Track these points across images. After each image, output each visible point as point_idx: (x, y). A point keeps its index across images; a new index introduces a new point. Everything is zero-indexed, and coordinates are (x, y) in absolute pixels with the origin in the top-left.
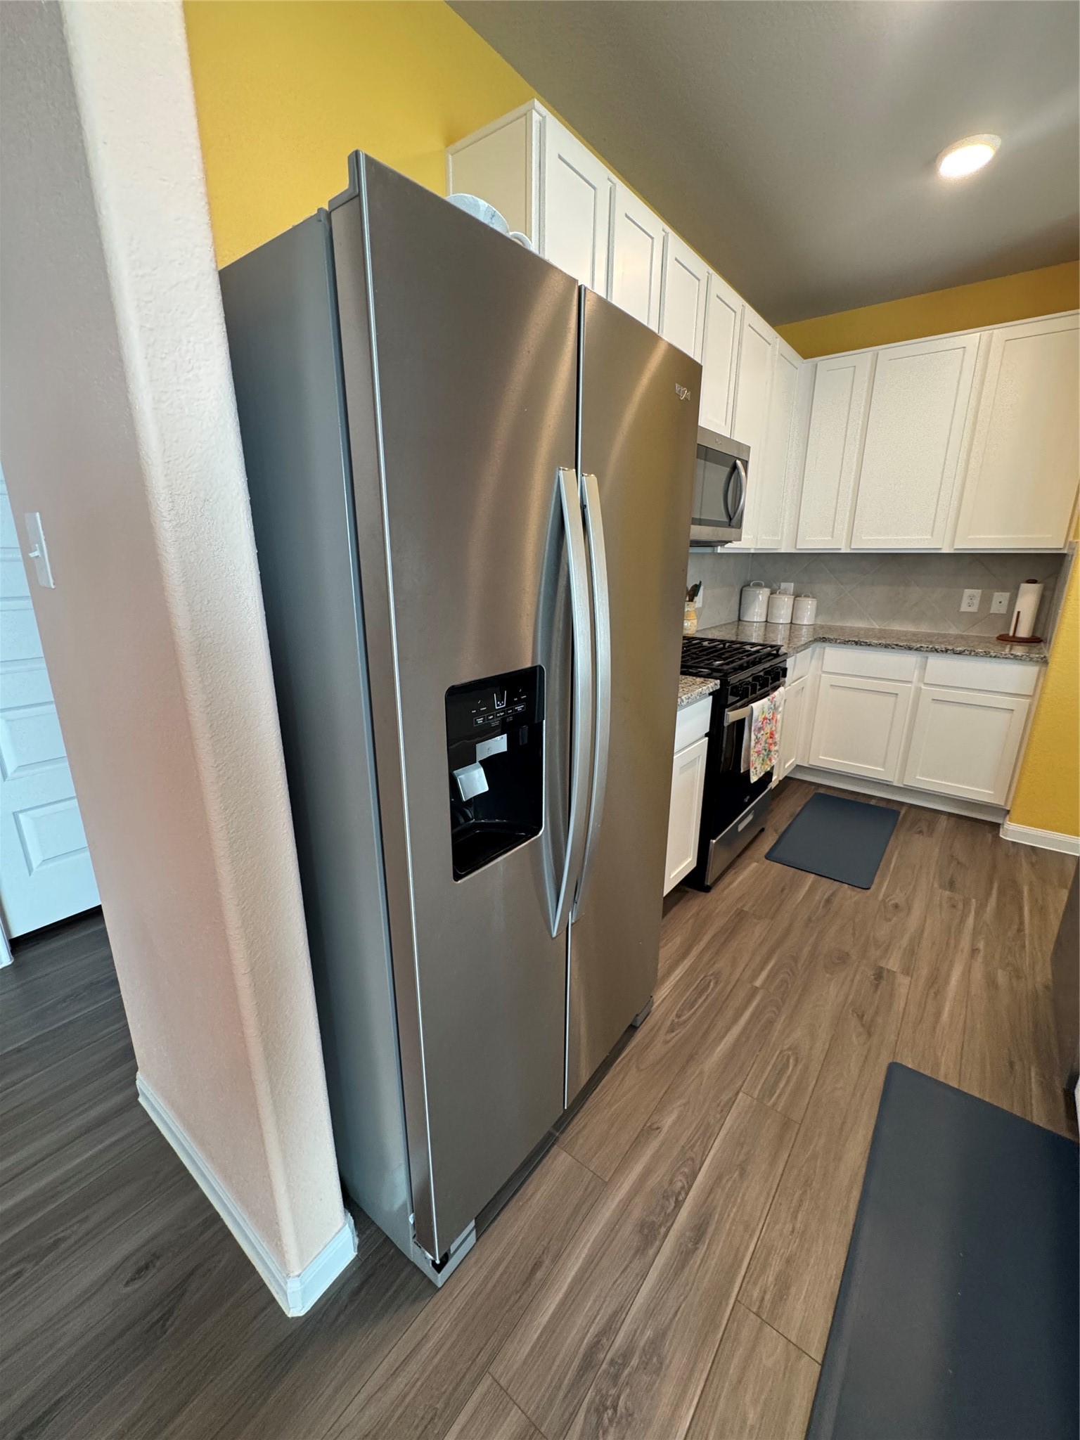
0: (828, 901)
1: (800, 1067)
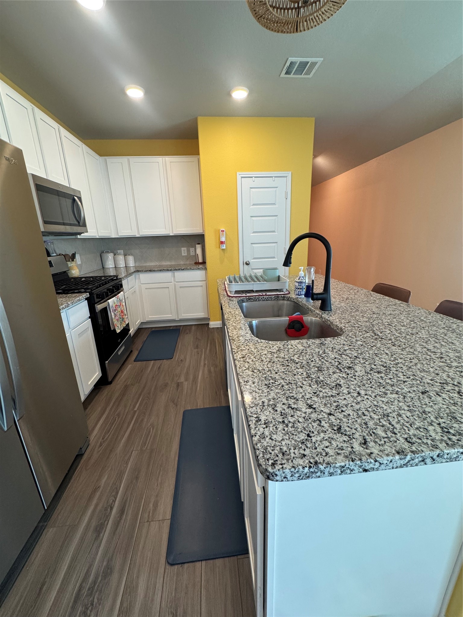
0: (159, 368)
1: (155, 429)
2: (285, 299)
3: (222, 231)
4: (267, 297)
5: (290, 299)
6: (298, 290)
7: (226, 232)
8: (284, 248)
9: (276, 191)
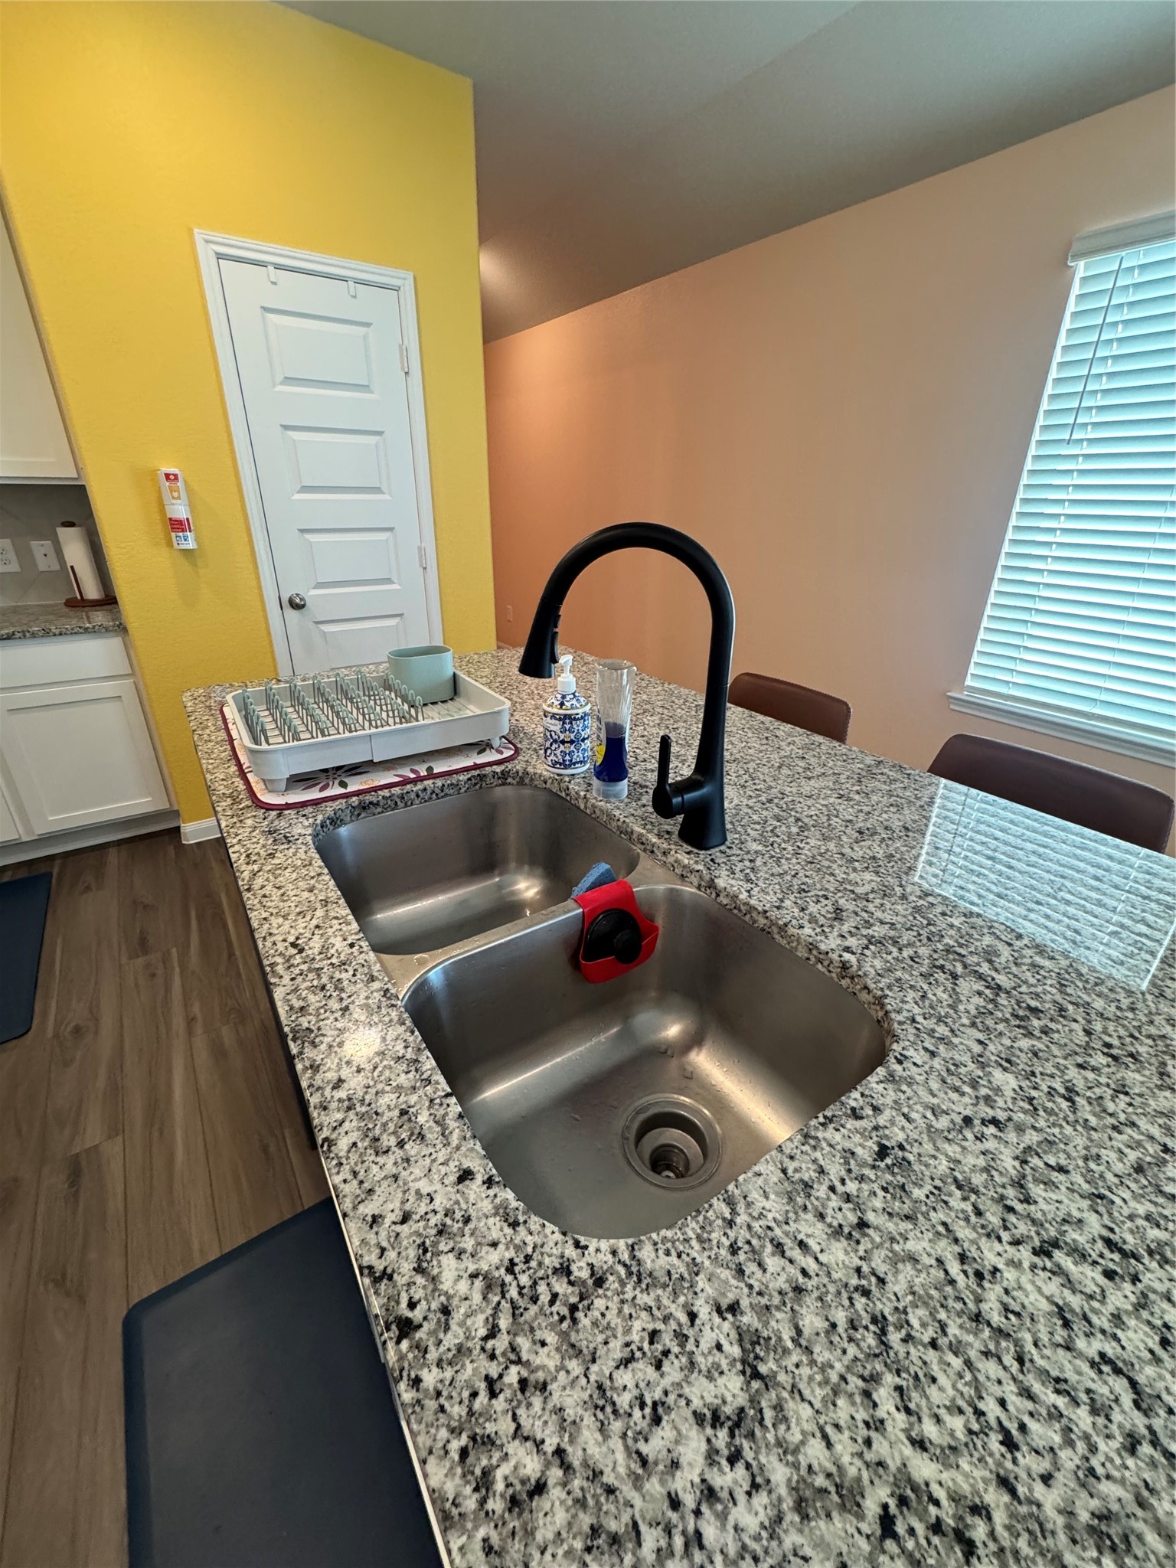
2: (510, 780)
3: (167, 476)
4: (439, 782)
5: (527, 781)
6: (562, 747)
7: (185, 481)
8: (420, 548)
9: (365, 337)
